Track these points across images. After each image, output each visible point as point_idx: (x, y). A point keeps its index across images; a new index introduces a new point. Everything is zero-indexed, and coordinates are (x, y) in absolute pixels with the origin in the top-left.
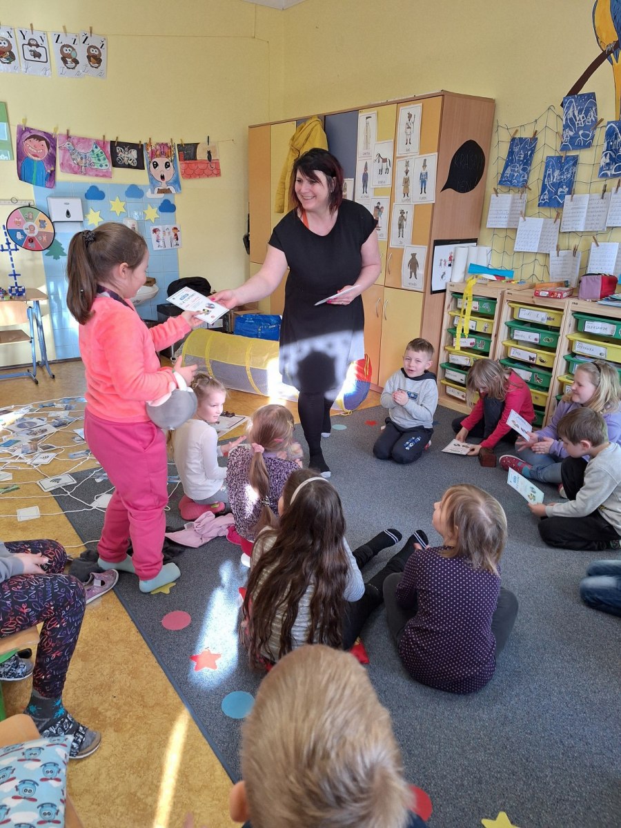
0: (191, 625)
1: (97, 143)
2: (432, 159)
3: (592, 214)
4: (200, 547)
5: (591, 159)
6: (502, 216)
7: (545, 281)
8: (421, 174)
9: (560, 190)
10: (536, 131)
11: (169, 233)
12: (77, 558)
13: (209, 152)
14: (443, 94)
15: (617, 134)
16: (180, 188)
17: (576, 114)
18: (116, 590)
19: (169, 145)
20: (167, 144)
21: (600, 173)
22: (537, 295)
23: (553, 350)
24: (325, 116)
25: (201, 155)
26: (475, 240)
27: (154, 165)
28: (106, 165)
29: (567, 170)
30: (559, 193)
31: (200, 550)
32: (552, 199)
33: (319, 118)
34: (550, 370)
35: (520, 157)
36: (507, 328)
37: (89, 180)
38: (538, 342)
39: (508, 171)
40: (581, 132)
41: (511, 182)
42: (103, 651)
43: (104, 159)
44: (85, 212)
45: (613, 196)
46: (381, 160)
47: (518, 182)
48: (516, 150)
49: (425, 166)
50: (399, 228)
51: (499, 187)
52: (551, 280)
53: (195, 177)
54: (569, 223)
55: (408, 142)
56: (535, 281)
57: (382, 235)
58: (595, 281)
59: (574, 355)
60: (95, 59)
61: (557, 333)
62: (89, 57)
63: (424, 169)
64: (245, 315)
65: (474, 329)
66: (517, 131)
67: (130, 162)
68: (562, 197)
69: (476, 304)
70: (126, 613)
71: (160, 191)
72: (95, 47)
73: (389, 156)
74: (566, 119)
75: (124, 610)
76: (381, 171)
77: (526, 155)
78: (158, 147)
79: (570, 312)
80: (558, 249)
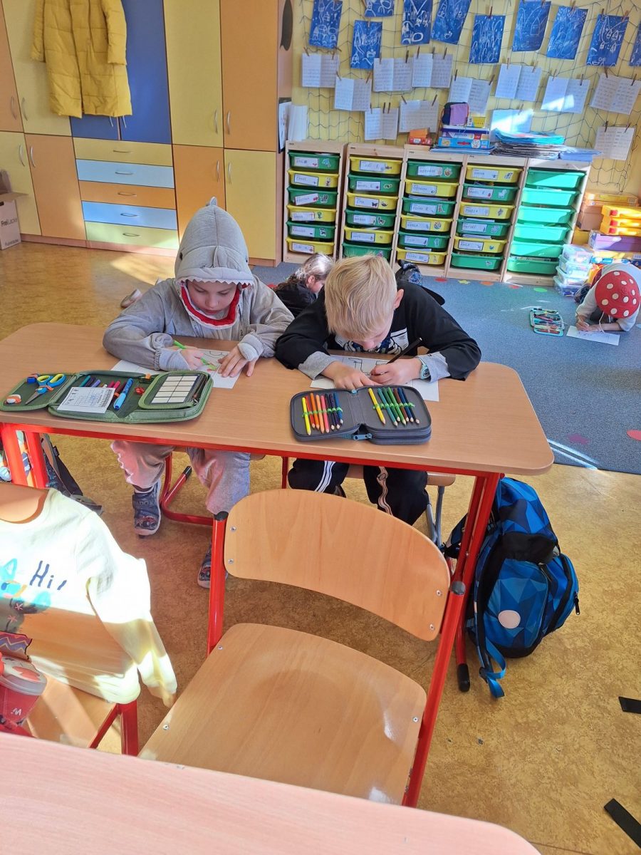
3: (399, 76)
5: (392, 26)
6: (315, 75)
9: (369, 53)
15: (412, 7)
21: (402, 39)
23: (393, 194)
26: (289, 100)
29: (373, 34)
30: (368, 56)
34: (395, 212)
35: (326, 18)
39: (316, 31)
41: (321, 42)
45: (416, 61)
47: (327, 43)
48: (321, 10)
51: (309, 46)
54: (380, 83)
59: (407, 195)
61: (397, 180)
68: (372, 60)
69: (316, 160)
77: (332, 18)
79: (406, 160)
80: (371, 107)
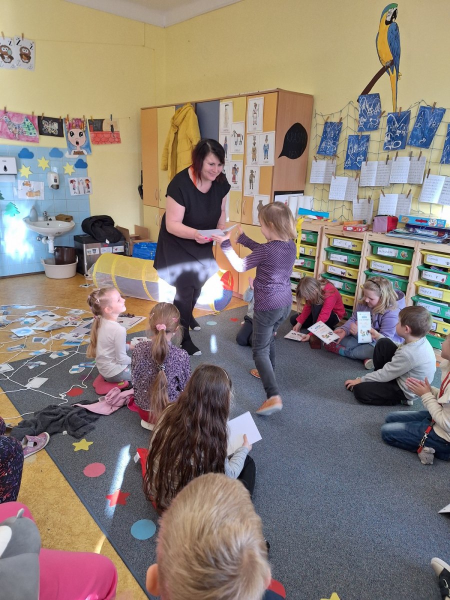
0: (105, 473)
1: (28, 117)
2: (272, 136)
3: (380, 174)
4: (111, 414)
5: (378, 137)
6: (320, 175)
7: (350, 220)
8: (264, 146)
9: (358, 158)
10: (341, 118)
11: (83, 183)
12: (16, 426)
13: (112, 126)
14: (278, 91)
15: (394, 122)
16: (91, 152)
17: (368, 107)
18: (47, 449)
19: (82, 120)
20: (80, 120)
21: (384, 147)
22: (345, 229)
23: (357, 267)
24: (196, 103)
25: (106, 127)
26: (302, 192)
27: (71, 134)
28: (35, 134)
29: (363, 144)
30: (358, 160)
31: (112, 416)
32: (354, 164)
33: (191, 104)
34: (355, 281)
35: (331, 135)
36: (325, 252)
37: (21, 144)
38: (346, 262)
39: (324, 145)
40: (371, 119)
41: (325, 152)
42: (39, 495)
43: (33, 129)
44: (19, 167)
45: (394, 162)
46: (236, 135)
47: (330, 152)
48: (328, 130)
49: (267, 140)
50: (250, 183)
51: (318, 155)
52: (354, 220)
53: (102, 143)
54: (364, 180)
55: (255, 123)
56: (343, 220)
57: (238, 187)
58: (384, 220)
59: (371, 270)
60: (26, 56)
61: (359, 256)
62: (21, 55)
63: (266, 142)
64: (140, 243)
65: (303, 253)
66: (328, 117)
67: (53, 132)
68: (360, 163)
69: (304, 236)
70: (56, 466)
71: (75, 153)
72: (26, 48)
73: (241, 131)
74: (361, 110)
75: (54, 464)
76: (236, 143)
77: (335, 134)
78: (74, 121)
79: (367, 241)
80: (358, 198)
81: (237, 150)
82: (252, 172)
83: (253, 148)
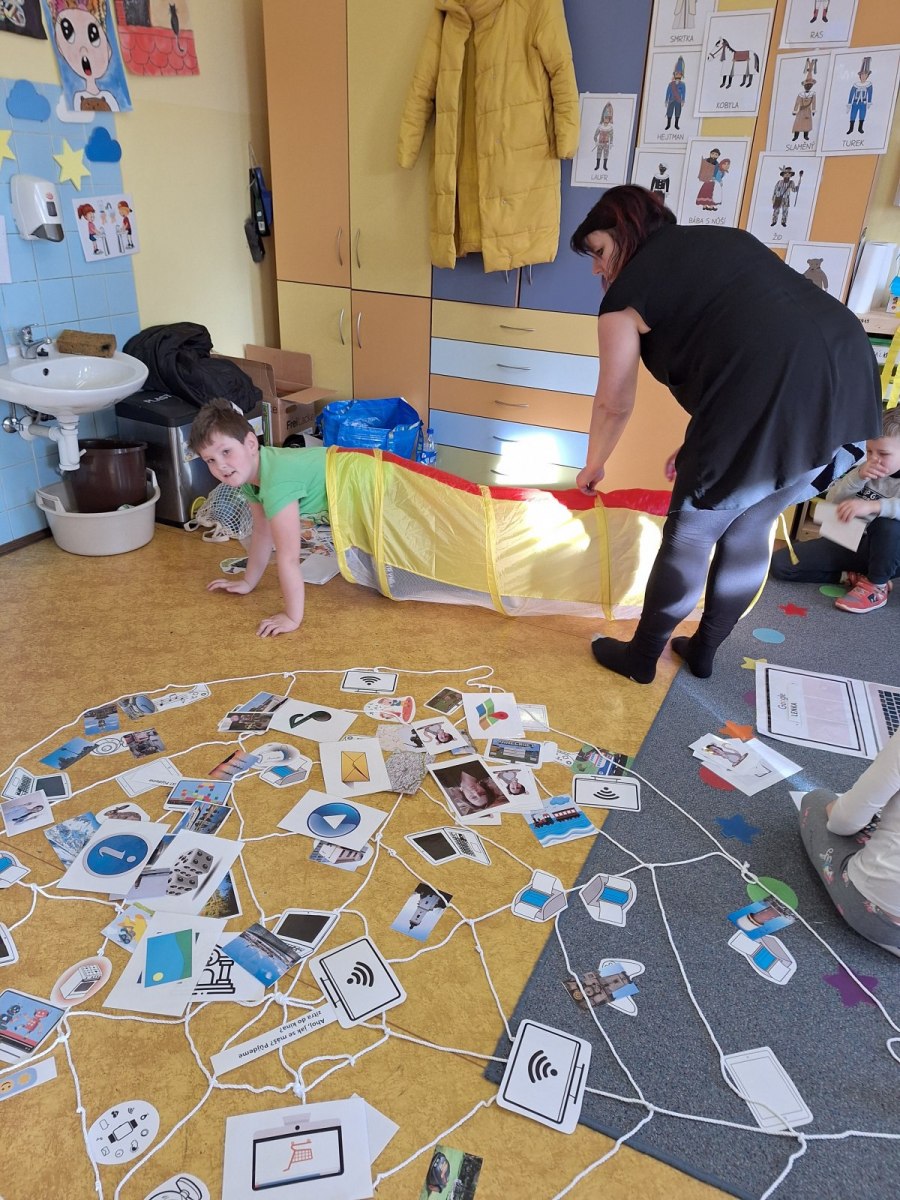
2: (886, 58)
8: (854, 90)
13: (173, 9)
16: (129, 103)
25: (158, 14)
27: (63, 28)
46: (729, 55)
49: (865, 71)
50: (776, 207)
53: (152, 73)
55: (820, 16)
63: (863, 81)
67: (9, 14)
73: (758, 46)
76: (727, 81)
81: (726, 105)
82: (787, 173)
83: (800, 100)
